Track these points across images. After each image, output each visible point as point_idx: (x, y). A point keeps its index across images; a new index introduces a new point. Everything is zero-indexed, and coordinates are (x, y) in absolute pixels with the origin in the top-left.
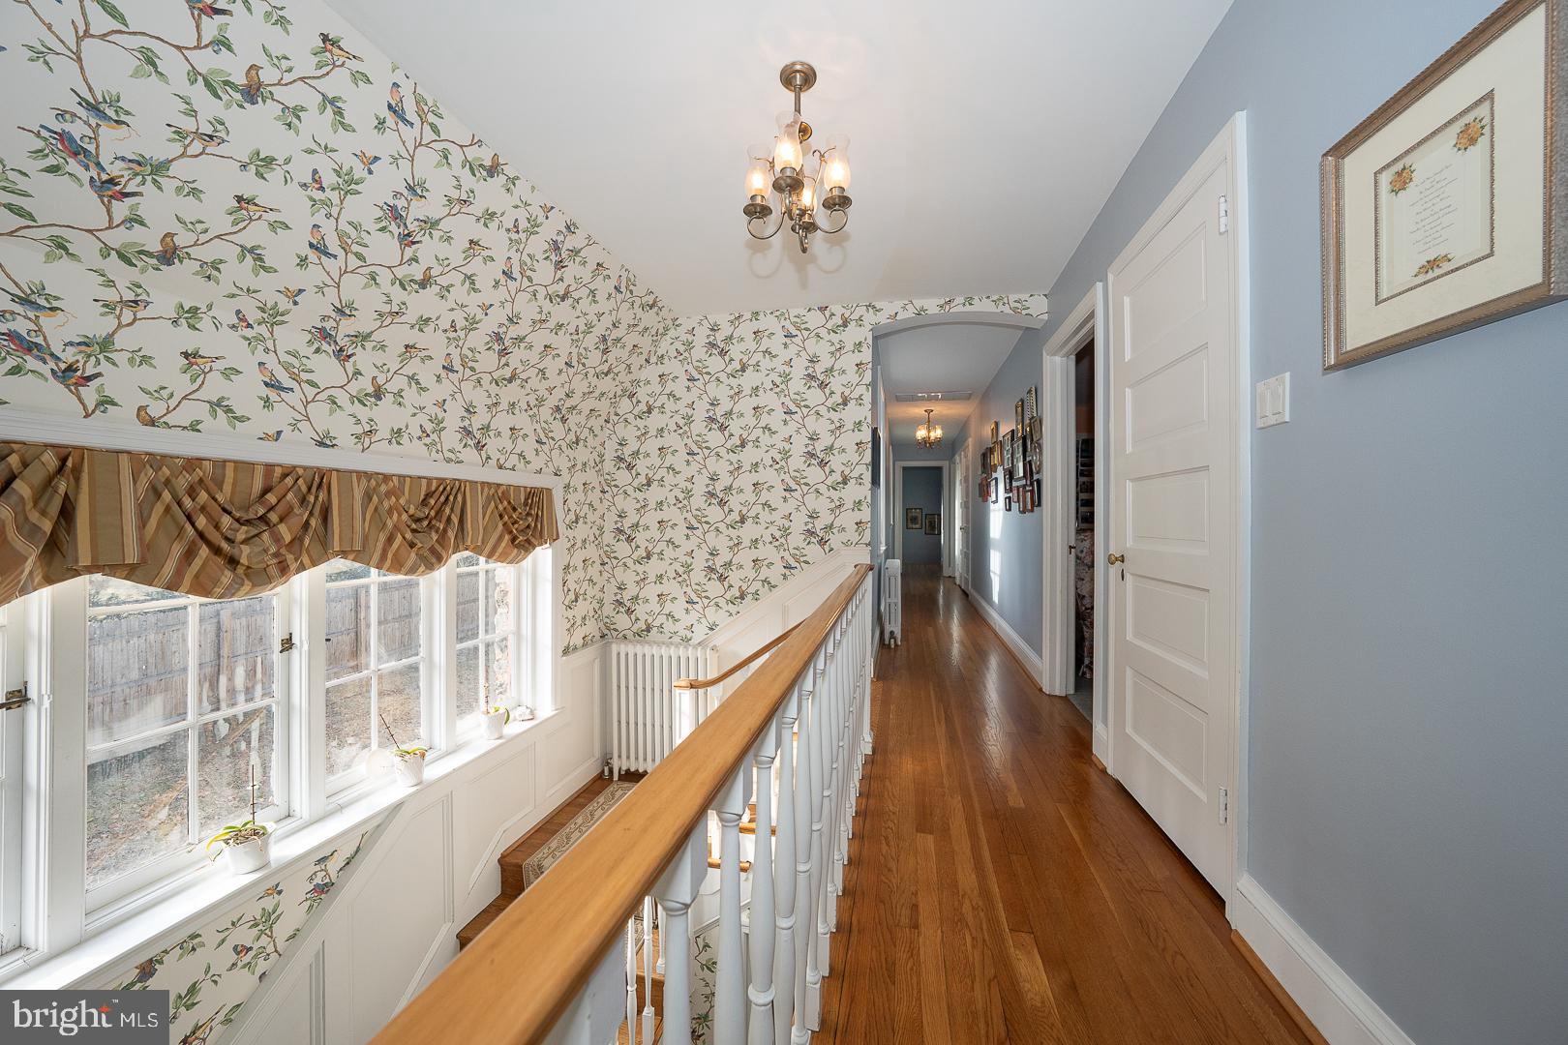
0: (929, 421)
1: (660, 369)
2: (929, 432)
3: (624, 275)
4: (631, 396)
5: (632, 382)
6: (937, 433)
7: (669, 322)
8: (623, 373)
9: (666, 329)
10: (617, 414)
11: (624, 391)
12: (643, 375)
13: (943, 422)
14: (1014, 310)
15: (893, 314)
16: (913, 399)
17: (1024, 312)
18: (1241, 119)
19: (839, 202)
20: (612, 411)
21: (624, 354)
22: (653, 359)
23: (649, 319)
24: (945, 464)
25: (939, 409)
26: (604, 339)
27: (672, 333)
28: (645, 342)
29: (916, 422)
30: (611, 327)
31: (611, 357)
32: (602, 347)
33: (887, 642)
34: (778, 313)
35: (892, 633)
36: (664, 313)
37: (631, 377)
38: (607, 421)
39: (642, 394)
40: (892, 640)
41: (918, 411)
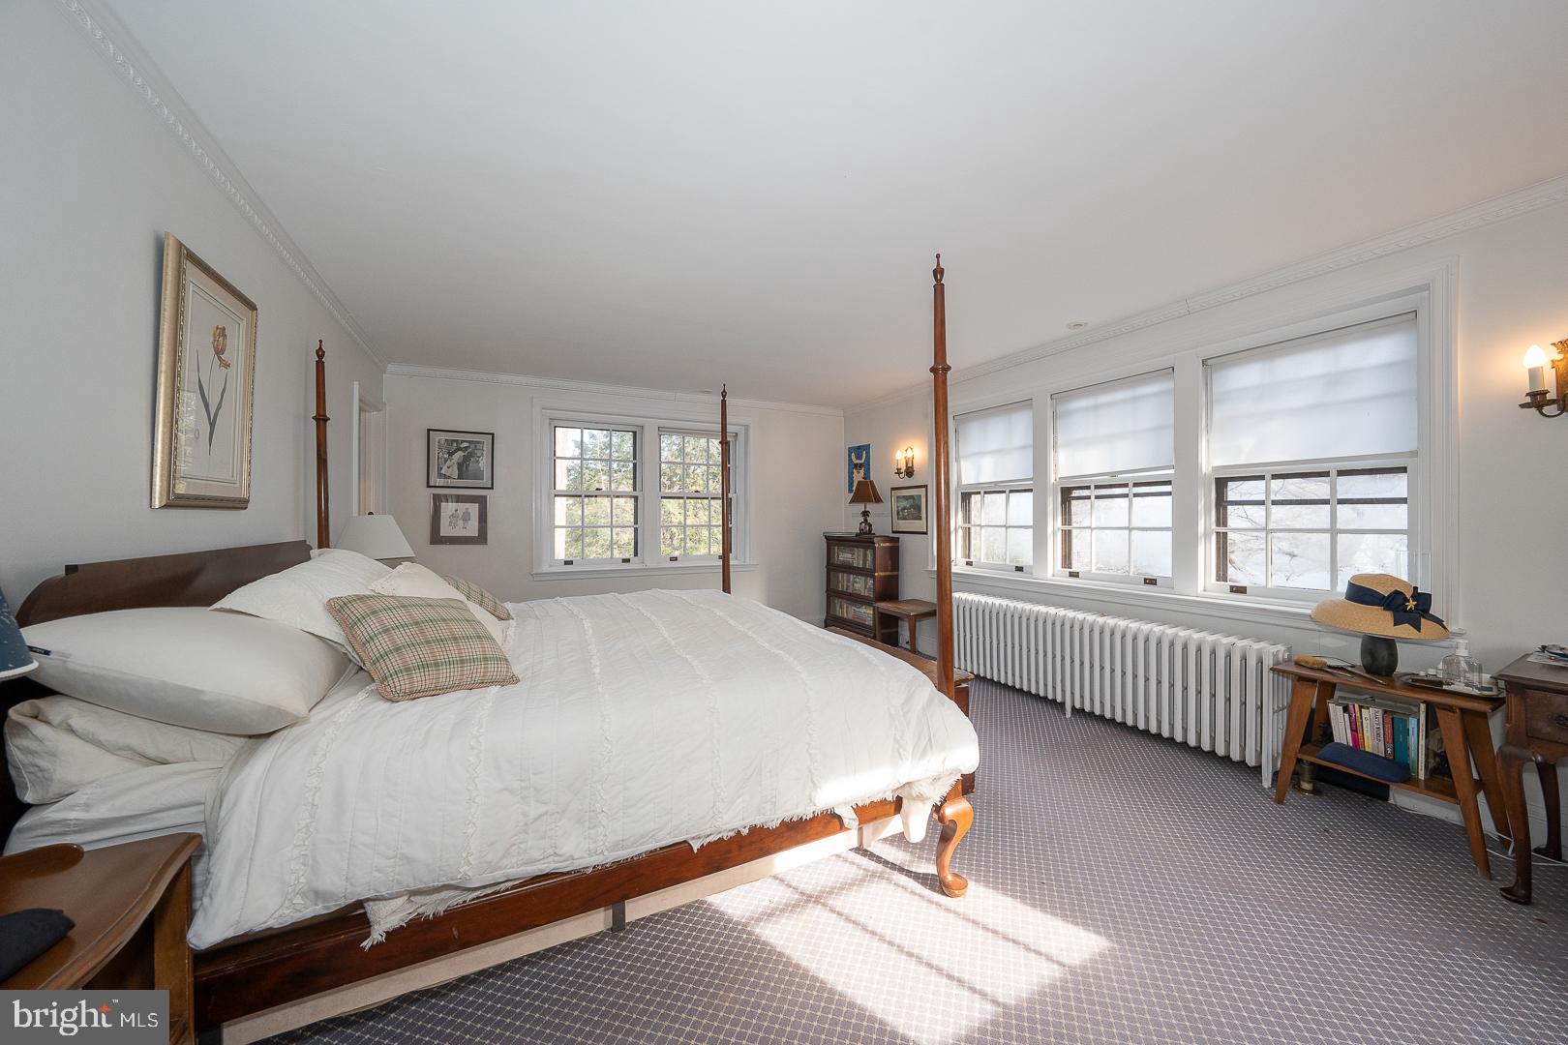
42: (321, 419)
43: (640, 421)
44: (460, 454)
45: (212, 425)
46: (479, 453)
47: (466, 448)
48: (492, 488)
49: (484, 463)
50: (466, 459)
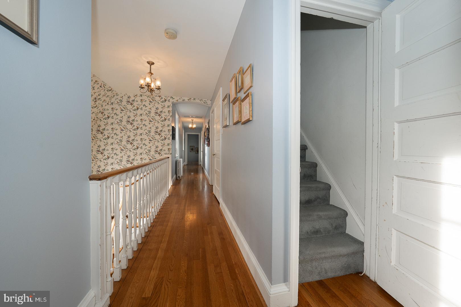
0: (192, 123)
1: (112, 106)
2: (192, 125)
3: (103, 83)
4: (102, 113)
5: (103, 109)
6: (194, 126)
7: (115, 94)
8: (100, 107)
9: (114, 96)
10: (97, 118)
11: (100, 112)
12: (106, 108)
13: (196, 123)
14: (204, 102)
15: (177, 100)
16: (188, 117)
17: (206, 103)
18: (221, 88)
19: (159, 88)
20: (96, 117)
21: (101, 102)
22: (110, 103)
23: (109, 93)
24: (199, 134)
25: (195, 120)
26: (96, 98)
27: (116, 97)
28: (108, 99)
29: (189, 122)
30: (98, 95)
31: (97, 103)
32: (94, 100)
33: (178, 179)
34: (147, 96)
35: (179, 176)
36: (113, 92)
37: (102, 108)
38: (94, 120)
39: (106, 113)
40: (179, 178)
41: (190, 120)
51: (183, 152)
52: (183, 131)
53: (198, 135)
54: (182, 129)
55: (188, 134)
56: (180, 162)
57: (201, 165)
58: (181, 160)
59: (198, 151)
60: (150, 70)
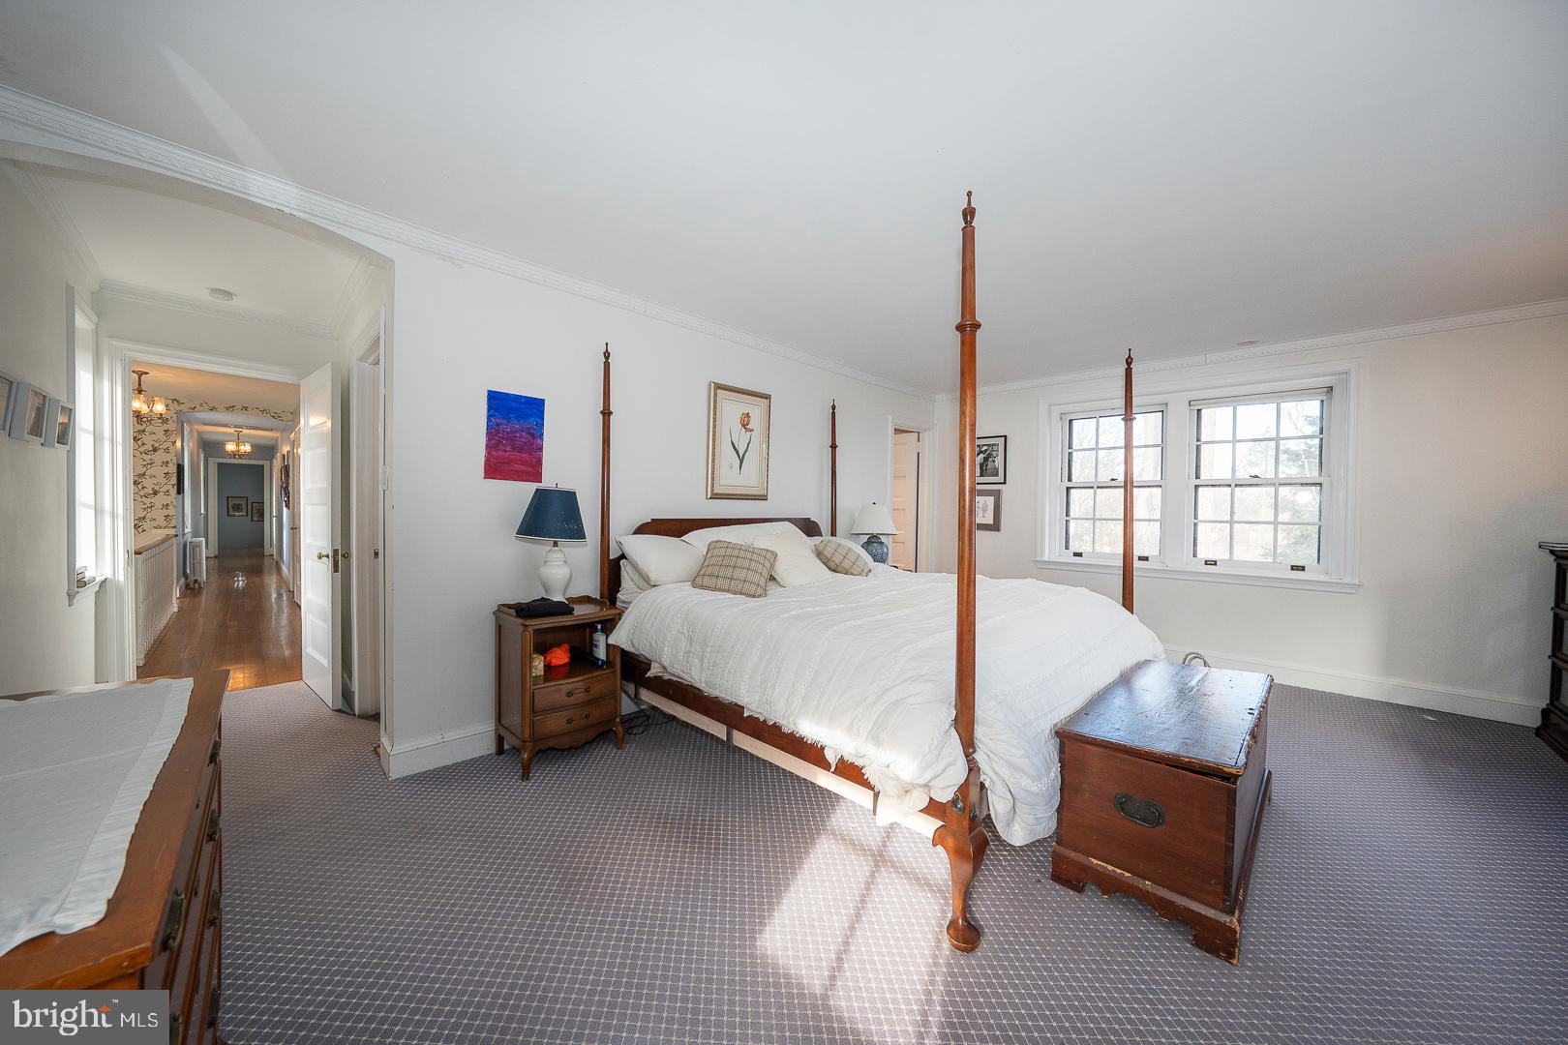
0: (238, 440)
2: (238, 445)
6: (246, 449)
15: (192, 407)
17: (279, 418)
24: (265, 463)
33: (192, 586)
35: (196, 580)
40: (196, 585)
42: (834, 447)
43: (1161, 399)
44: (981, 455)
45: (742, 461)
46: (994, 454)
47: (986, 451)
48: (1005, 483)
49: (999, 461)
50: (986, 459)
51: (202, 519)
52: (202, 456)
53: (263, 466)
54: (198, 452)
55: (219, 464)
56: (200, 547)
57: (272, 555)
58: (201, 542)
59: (262, 515)
60: (140, 384)
